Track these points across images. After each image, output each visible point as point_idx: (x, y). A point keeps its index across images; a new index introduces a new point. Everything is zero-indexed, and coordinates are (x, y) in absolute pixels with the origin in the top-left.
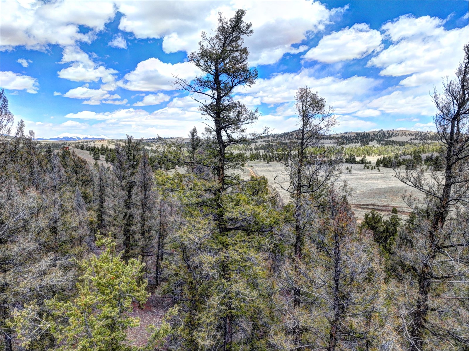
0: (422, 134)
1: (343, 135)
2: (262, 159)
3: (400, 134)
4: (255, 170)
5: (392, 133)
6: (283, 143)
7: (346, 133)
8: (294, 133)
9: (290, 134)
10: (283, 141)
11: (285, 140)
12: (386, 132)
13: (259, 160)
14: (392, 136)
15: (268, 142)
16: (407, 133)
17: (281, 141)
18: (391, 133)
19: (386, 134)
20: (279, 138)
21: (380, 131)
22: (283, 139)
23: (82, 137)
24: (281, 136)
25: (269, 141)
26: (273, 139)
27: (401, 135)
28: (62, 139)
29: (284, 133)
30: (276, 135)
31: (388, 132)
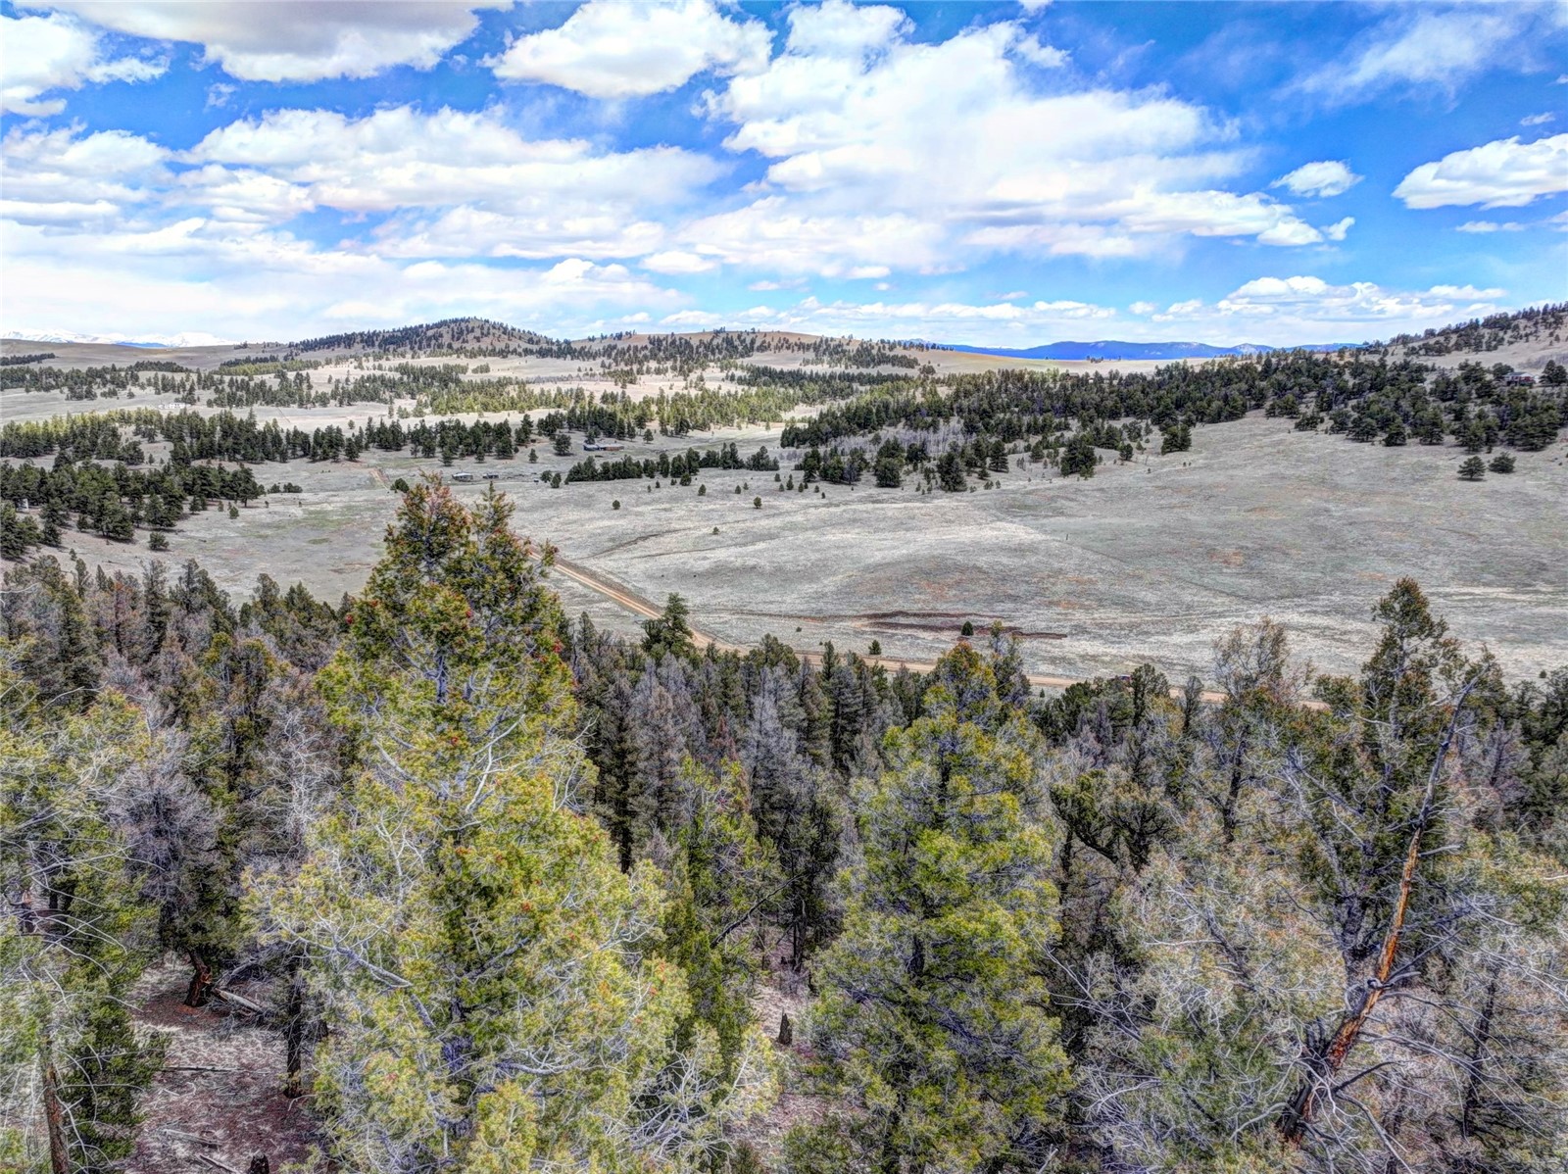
0: (832, 344)
1: (613, 343)
3: (773, 344)
5: (753, 342)
7: (619, 337)
8: (443, 330)
9: (430, 333)
12: (735, 337)
14: (752, 349)
16: (792, 340)
18: (748, 341)
19: (737, 343)
21: (717, 333)
27: (778, 348)
31: (739, 337)
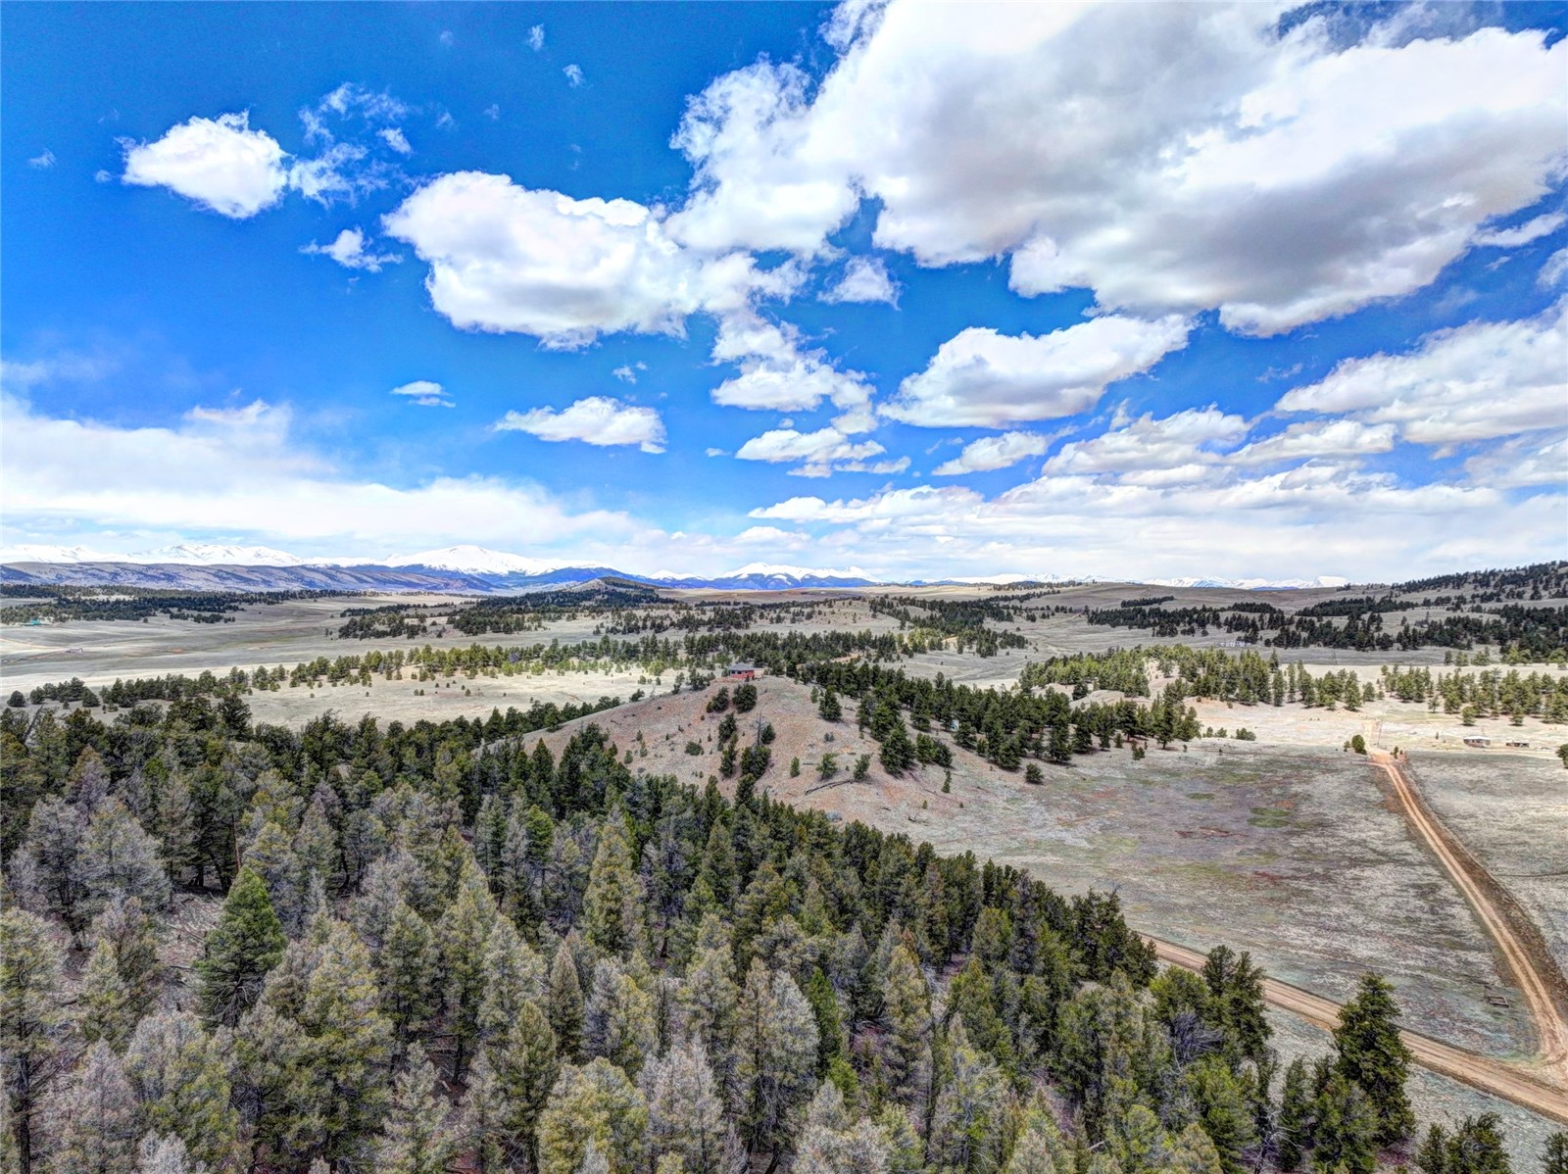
2: (1442, 701)
4: (1419, 782)
6: (1530, 615)
10: (1526, 604)
11: (1536, 596)
13: (1424, 707)
15: (1457, 607)
17: (1520, 603)
20: (1508, 588)
22: (1529, 591)
23: (798, 574)
24: (1516, 579)
25: (1461, 600)
26: (1481, 591)
28: (746, 580)
29: (1532, 568)
30: (1493, 573)
